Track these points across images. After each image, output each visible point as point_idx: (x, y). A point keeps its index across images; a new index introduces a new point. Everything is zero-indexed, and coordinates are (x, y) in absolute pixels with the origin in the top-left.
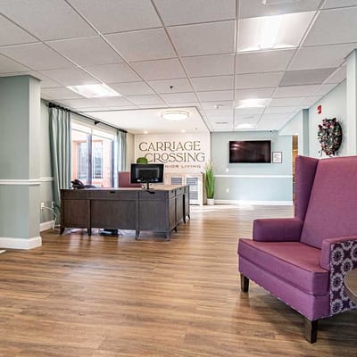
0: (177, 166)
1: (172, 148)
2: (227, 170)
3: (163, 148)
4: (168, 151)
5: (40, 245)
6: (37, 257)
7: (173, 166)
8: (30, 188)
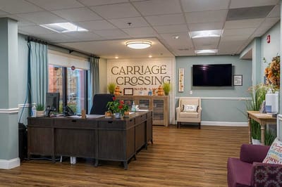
0: (145, 89)
1: (140, 71)
2: (191, 92)
3: (133, 72)
4: (137, 75)
5: (19, 165)
6: (15, 177)
7: (141, 89)
8: (10, 116)
